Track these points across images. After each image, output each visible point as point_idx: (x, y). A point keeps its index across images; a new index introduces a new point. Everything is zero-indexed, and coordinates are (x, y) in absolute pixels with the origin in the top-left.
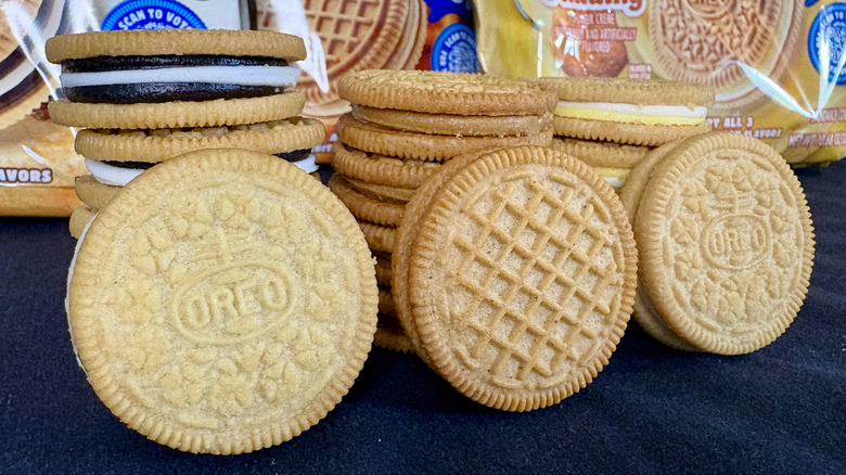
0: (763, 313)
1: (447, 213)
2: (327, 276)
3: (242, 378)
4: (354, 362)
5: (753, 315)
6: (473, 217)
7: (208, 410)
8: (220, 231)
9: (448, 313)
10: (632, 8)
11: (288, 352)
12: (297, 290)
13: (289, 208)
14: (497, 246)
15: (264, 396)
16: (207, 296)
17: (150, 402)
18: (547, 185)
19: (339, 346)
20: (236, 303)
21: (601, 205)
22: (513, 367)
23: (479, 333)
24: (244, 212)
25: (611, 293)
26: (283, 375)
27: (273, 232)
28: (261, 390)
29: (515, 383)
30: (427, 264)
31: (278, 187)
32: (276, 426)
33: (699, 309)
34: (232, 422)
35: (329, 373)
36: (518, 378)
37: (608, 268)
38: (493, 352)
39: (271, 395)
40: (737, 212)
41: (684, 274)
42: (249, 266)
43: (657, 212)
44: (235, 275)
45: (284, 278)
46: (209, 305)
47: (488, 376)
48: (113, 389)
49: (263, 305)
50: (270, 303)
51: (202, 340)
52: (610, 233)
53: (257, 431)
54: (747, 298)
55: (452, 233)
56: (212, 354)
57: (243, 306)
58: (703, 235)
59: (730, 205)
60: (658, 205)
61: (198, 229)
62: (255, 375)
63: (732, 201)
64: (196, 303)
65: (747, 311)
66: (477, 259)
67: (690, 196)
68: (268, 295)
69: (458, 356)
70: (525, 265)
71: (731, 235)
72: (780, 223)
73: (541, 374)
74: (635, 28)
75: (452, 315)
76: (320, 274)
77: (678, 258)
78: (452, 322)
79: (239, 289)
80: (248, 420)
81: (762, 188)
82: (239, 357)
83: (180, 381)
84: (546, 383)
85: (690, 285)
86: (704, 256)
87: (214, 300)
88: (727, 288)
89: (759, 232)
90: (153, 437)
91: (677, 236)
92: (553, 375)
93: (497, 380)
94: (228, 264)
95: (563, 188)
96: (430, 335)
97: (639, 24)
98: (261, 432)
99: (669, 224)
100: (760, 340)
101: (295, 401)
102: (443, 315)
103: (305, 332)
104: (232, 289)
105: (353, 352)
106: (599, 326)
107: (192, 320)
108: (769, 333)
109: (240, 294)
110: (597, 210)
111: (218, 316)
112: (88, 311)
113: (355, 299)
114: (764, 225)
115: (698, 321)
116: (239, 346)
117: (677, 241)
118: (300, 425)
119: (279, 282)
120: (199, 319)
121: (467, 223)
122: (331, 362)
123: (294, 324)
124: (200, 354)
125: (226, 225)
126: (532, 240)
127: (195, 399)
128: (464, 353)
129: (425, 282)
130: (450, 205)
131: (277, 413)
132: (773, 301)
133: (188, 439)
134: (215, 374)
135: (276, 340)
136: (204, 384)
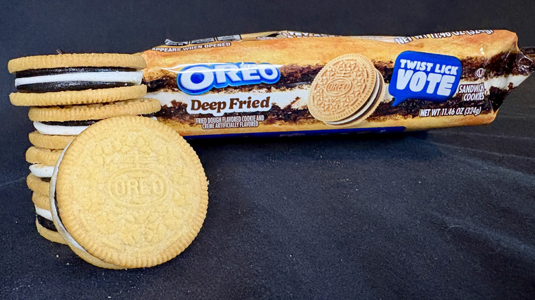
4: (193, 231)
8: (136, 152)
13: (170, 148)
31: (166, 137)
42: (147, 171)
44: (140, 174)
45: (164, 181)
49: (152, 191)
50: (155, 191)
61: (125, 149)
68: (155, 187)
79: (141, 181)
82: (137, 215)
83: (106, 221)
94: (138, 168)
105: (193, 226)
112: (67, 176)
118: (162, 258)
133: (105, 252)
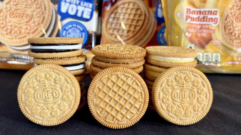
0: (190, 115)
1: (96, 81)
2: (68, 92)
3: (47, 110)
5: (187, 115)
6: (102, 82)
7: (40, 116)
9: (95, 103)
10: (214, 24)
11: (58, 107)
12: (61, 94)
14: (109, 89)
15: (52, 115)
16: (42, 93)
17: (29, 112)
18: (123, 76)
19: (69, 107)
20: (48, 95)
21: (138, 82)
22: (111, 118)
23: (103, 109)
24: (51, 77)
25: (140, 104)
26: (56, 111)
27: (56, 81)
28: (51, 114)
29: (111, 122)
30: (91, 91)
32: (54, 122)
33: (169, 111)
34: (45, 119)
35: (67, 112)
36: (113, 120)
37: (139, 97)
38: (106, 114)
39: (53, 115)
40: (185, 87)
41: (164, 102)
43: (158, 85)
46: (42, 95)
47: (105, 119)
48: (23, 109)
51: (40, 101)
52: (140, 89)
53: (50, 122)
54: (186, 110)
55: (97, 85)
56: (42, 105)
57: (49, 96)
58: (172, 92)
59: (182, 85)
60: (159, 84)
62: (50, 110)
63: (183, 84)
64: (40, 94)
65: (185, 114)
66: (103, 92)
67: (169, 82)
69: (97, 113)
70: (115, 94)
71: (182, 93)
72: (200, 91)
73: (119, 121)
74: (215, 30)
75: (96, 104)
76: (66, 91)
77: (163, 97)
78: (96, 106)
80: (48, 119)
81: (194, 82)
84: (120, 123)
85: (167, 105)
86: (172, 98)
87: (43, 94)
88: (179, 107)
89: (192, 93)
90: (30, 119)
91: (163, 92)
92: (122, 121)
93: (107, 120)
95: (127, 77)
96: (90, 107)
97: (216, 29)
98: (51, 122)
99: (162, 88)
100: (189, 122)
101: (58, 117)
102: (94, 104)
103: (62, 103)
104: (47, 92)
106: (136, 111)
107: (39, 97)
108: (193, 121)
109: (49, 93)
110: (136, 83)
111: (44, 97)
113: (74, 98)
114: (194, 92)
115: (168, 115)
116: (48, 104)
117: (164, 93)
119: (57, 92)
120: (40, 97)
121: (101, 84)
122: (67, 110)
123: (60, 101)
124: (39, 104)
125: (47, 79)
126: (118, 89)
127: (38, 113)
128: (99, 112)
129: (90, 96)
130: (97, 79)
131: (55, 119)
132: (195, 112)
134: (42, 109)
135: (55, 104)
136: (40, 110)
